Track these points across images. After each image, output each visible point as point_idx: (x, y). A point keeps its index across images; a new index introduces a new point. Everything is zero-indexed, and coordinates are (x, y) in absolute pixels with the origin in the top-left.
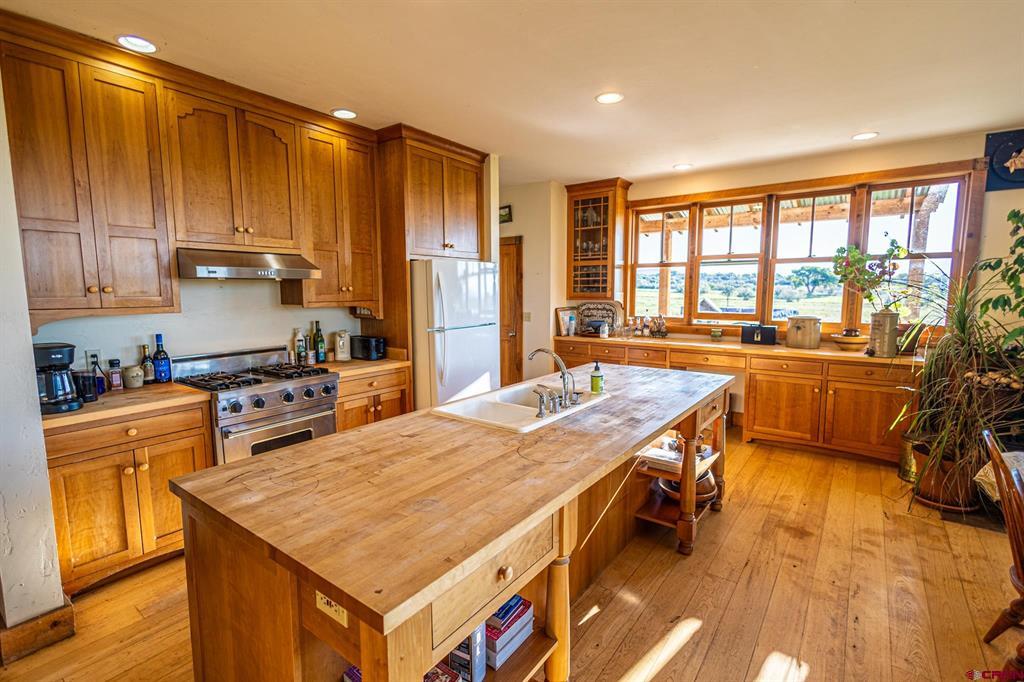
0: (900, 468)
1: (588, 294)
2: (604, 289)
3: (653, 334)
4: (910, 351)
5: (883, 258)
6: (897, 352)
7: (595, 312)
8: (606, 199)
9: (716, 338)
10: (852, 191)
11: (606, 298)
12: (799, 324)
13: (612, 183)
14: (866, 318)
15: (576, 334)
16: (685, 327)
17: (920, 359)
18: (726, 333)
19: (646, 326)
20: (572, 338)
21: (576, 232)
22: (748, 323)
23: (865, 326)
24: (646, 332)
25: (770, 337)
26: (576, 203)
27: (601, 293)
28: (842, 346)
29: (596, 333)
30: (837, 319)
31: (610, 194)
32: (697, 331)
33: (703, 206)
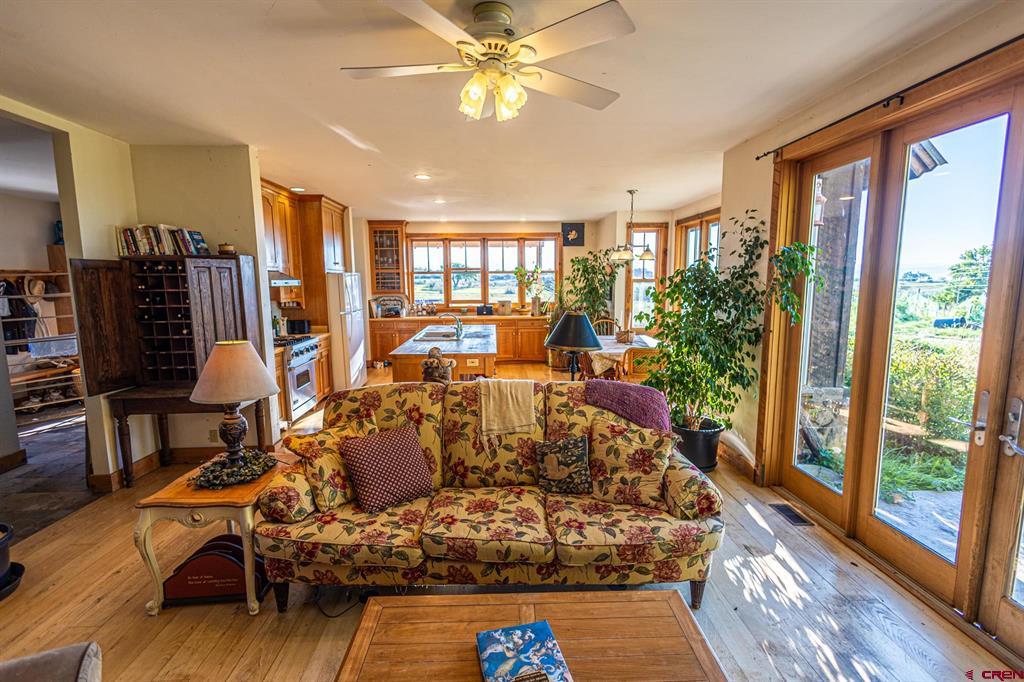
0: (545, 362)
1: (386, 290)
2: (399, 288)
3: (429, 314)
4: (545, 314)
5: (533, 273)
6: (542, 314)
7: (388, 302)
8: (396, 232)
9: (464, 313)
10: (518, 240)
11: (399, 293)
12: (503, 304)
13: (400, 223)
14: (528, 300)
15: (382, 316)
16: (446, 309)
17: (548, 316)
18: (470, 310)
19: (424, 309)
20: (380, 319)
21: (376, 251)
22: (479, 305)
23: (528, 304)
24: (424, 313)
25: (490, 311)
26: (375, 232)
27: (396, 290)
28: (520, 313)
29: (398, 314)
30: (517, 301)
31: (399, 229)
32: (453, 310)
33: (450, 240)
